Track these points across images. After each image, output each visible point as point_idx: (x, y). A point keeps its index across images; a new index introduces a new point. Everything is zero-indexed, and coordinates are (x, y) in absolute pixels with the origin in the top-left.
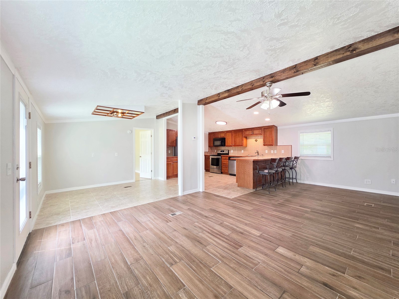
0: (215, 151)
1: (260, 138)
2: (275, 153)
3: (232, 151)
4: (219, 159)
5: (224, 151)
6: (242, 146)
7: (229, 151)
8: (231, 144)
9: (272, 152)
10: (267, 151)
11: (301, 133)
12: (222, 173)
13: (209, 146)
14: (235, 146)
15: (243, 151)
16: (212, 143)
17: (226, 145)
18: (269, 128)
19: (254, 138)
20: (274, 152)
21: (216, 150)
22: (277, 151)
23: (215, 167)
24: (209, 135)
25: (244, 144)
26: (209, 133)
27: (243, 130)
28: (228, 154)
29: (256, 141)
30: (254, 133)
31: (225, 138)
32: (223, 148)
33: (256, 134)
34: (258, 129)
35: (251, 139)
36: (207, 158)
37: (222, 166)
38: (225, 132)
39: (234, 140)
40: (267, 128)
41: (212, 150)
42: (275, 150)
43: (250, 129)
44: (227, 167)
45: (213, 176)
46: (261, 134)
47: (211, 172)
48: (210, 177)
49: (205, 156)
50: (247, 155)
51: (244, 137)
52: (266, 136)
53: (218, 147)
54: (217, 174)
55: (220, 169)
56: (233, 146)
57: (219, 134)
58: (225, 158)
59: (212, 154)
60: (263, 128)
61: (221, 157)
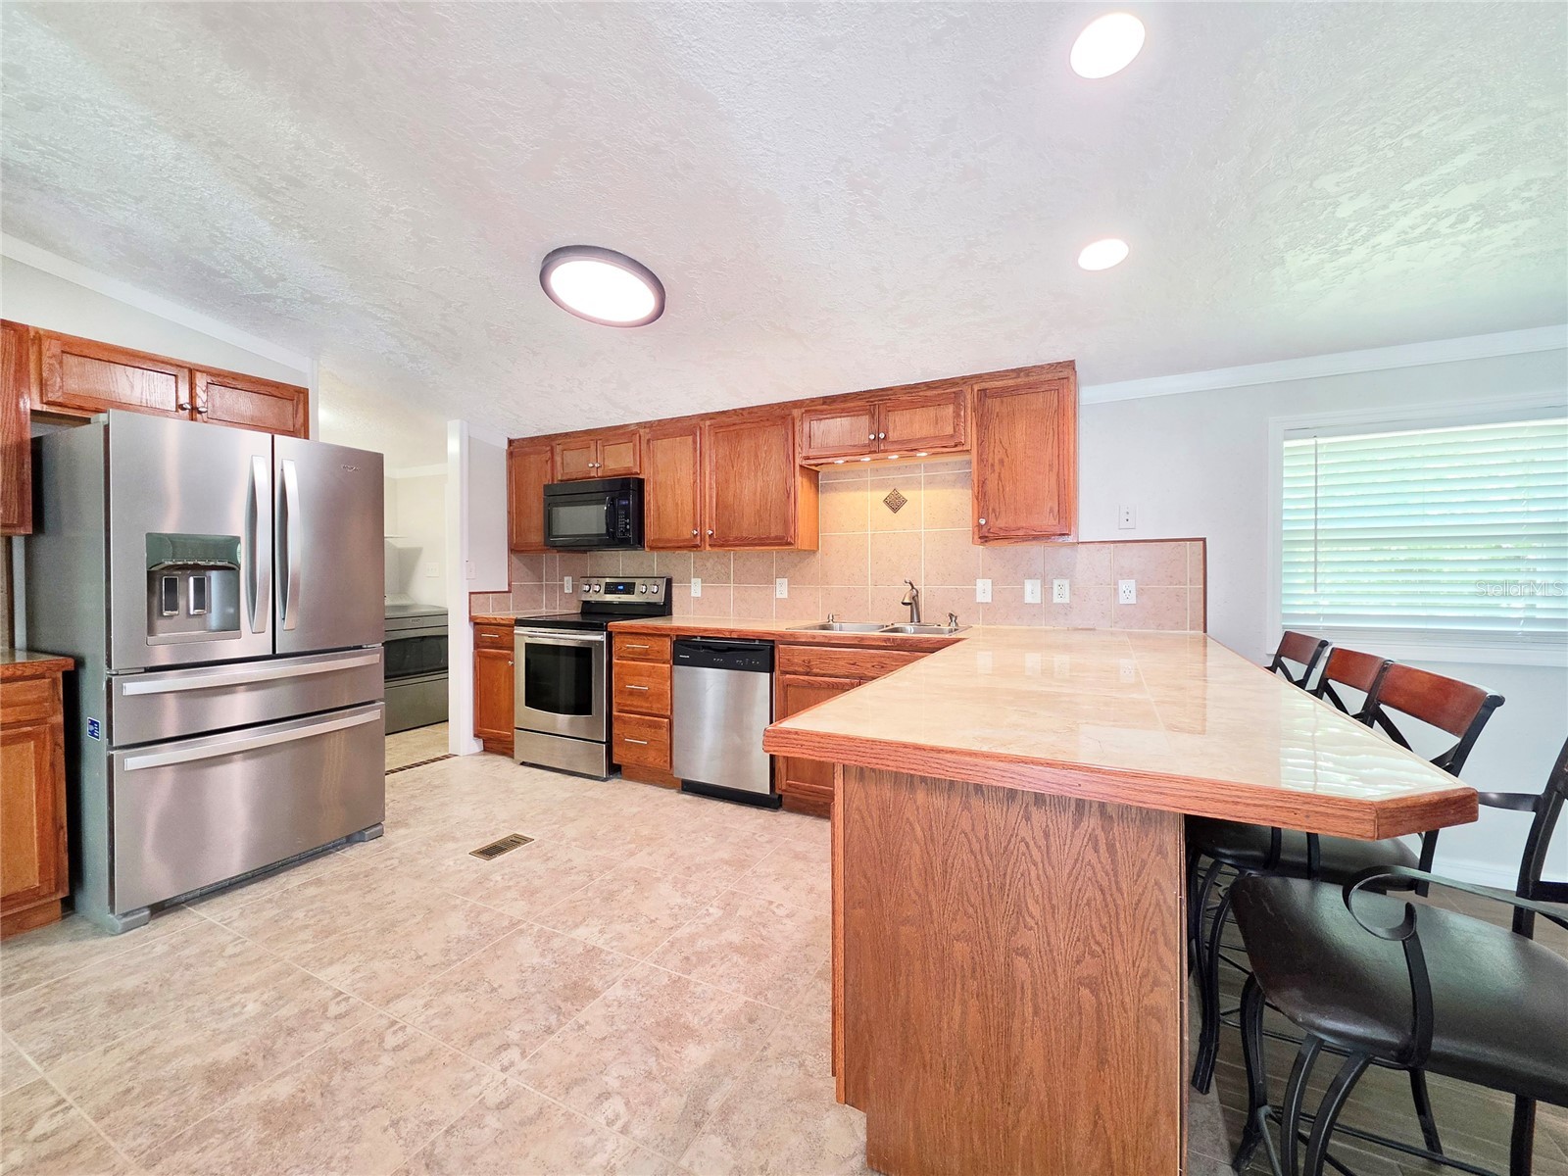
0: (562, 587)
1: (931, 482)
2: (1056, 600)
3: (696, 588)
4: (589, 650)
5: (629, 588)
6: (783, 541)
7: (669, 583)
8: (688, 532)
9: (1032, 591)
10: (984, 590)
11: (1292, 433)
12: (614, 770)
13: (515, 549)
14: (722, 542)
15: (782, 589)
16: (537, 519)
17: (650, 533)
18: (1031, 387)
19: (876, 486)
20: (1047, 590)
21: (568, 581)
22: (1073, 593)
23: (562, 721)
24: (511, 455)
25: (803, 529)
26: (511, 442)
27: (796, 412)
28: (664, 609)
29: (895, 504)
30: (893, 435)
31: (641, 482)
32: (621, 563)
33: (909, 448)
34: (925, 403)
35: (848, 487)
36: (494, 644)
37: (615, 713)
38: (642, 431)
39: (717, 494)
40: (1008, 387)
41: (540, 579)
42: (1056, 583)
43: (852, 404)
44: (663, 722)
45: (526, 840)
46: (956, 446)
47: (523, 764)
48: (491, 852)
49: (478, 625)
50: (822, 621)
51: (801, 466)
52: (1002, 462)
53: (585, 552)
54: (572, 778)
55: (603, 743)
56: (708, 548)
57: (593, 447)
58: (637, 645)
59: (543, 611)
60: (976, 388)
61: (610, 637)
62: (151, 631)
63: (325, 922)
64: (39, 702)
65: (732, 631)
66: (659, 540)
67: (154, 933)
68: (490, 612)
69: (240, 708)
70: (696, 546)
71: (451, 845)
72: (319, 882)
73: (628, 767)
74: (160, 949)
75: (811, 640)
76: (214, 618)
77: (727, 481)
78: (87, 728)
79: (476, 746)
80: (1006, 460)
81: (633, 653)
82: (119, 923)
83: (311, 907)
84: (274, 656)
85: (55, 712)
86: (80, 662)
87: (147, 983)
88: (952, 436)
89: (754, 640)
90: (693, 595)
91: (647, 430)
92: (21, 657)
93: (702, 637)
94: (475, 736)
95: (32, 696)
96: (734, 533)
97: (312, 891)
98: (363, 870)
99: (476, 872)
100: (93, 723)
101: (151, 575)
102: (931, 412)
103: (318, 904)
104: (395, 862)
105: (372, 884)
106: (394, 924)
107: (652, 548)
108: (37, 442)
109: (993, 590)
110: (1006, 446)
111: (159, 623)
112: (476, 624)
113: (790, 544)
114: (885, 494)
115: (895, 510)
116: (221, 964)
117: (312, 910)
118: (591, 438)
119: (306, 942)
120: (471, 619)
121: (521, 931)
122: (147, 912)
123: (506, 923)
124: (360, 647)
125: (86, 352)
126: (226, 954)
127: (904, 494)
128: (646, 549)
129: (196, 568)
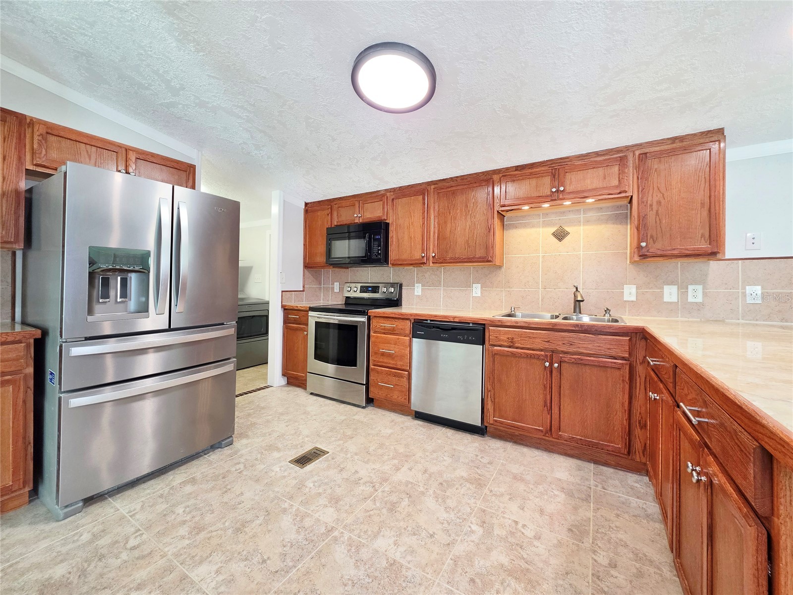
0: (333, 288)
1: (587, 222)
3: (418, 290)
4: (356, 327)
5: (375, 290)
6: (485, 260)
7: (401, 286)
8: (417, 255)
9: (670, 293)
10: (630, 292)
12: (370, 401)
13: (307, 266)
14: (441, 260)
15: (477, 291)
16: (321, 248)
17: (393, 255)
19: (546, 224)
20: (683, 293)
21: (337, 286)
22: (705, 294)
24: (306, 211)
25: (496, 252)
26: (306, 204)
27: (495, 177)
28: (397, 302)
29: (560, 236)
30: (570, 188)
31: (387, 225)
32: (370, 274)
33: (582, 196)
34: (595, 166)
35: (525, 226)
36: (296, 321)
37: (372, 366)
38: (388, 194)
39: (439, 230)
40: (666, 150)
41: (320, 284)
42: (691, 288)
43: (537, 170)
44: (404, 374)
45: (324, 453)
46: (620, 193)
47: (312, 394)
48: (303, 461)
49: (286, 310)
50: (508, 311)
51: (498, 211)
52: (659, 203)
53: (348, 268)
54: (343, 405)
55: (364, 385)
56: (431, 264)
57: (357, 205)
58: (388, 325)
59: (321, 303)
60: (637, 153)
61: (369, 319)
62: (90, 312)
63: (197, 519)
64: (17, 359)
65: (454, 318)
66: (398, 260)
67: (83, 521)
68: (292, 303)
69: (150, 363)
70: (424, 263)
71: (276, 455)
72: (193, 481)
73: (378, 400)
74: (86, 537)
75: (515, 324)
76: (132, 304)
77: (445, 222)
78: (48, 377)
79: (283, 381)
80: (663, 201)
81: (384, 329)
82: (61, 513)
83: (188, 503)
84: (170, 329)
85: (27, 366)
86: (45, 333)
87: (70, 573)
88: (617, 187)
89: (469, 323)
90: (416, 293)
91: (392, 193)
92: (18, 328)
93: (431, 321)
94: (283, 375)
95: (12, 355)
96: (450, 255)
97: (189, 489)
98: (221, 472)
99: (295, 478)
100: (52, 374)
101: (92, 275)
102: (601, 171)
103: (192, 501)
104: (241, 466)
105: (227, 485)
106: (244, 524)
107: (393, 265)
108: (30, 191)
109: (637, 293)
110: (663, 190)
111: (97, 308)
112: (285, 309)
113: (490, 261)
114: (553, 229)
115: (560, 240)
116: (124, 556)
117: (188, 506)
118: (356, 199)
119: (183, 537)
120: (283, 306)
121: (335, 539)
122: (81, 504)
123: (323, 530)
124: (223, 324)
125: (62, 134)
126: (129, 546)
127: (567, 229)
128: (390, 265)
129: (122, 271)
